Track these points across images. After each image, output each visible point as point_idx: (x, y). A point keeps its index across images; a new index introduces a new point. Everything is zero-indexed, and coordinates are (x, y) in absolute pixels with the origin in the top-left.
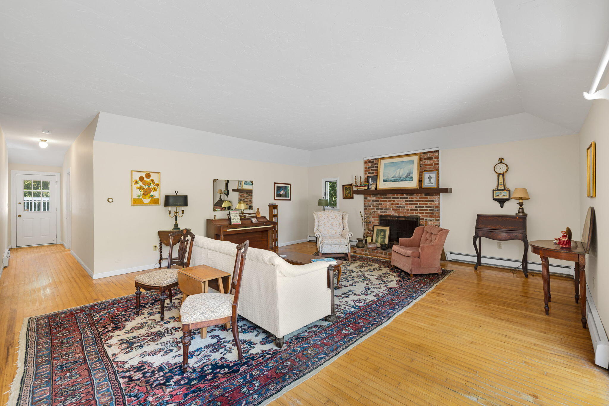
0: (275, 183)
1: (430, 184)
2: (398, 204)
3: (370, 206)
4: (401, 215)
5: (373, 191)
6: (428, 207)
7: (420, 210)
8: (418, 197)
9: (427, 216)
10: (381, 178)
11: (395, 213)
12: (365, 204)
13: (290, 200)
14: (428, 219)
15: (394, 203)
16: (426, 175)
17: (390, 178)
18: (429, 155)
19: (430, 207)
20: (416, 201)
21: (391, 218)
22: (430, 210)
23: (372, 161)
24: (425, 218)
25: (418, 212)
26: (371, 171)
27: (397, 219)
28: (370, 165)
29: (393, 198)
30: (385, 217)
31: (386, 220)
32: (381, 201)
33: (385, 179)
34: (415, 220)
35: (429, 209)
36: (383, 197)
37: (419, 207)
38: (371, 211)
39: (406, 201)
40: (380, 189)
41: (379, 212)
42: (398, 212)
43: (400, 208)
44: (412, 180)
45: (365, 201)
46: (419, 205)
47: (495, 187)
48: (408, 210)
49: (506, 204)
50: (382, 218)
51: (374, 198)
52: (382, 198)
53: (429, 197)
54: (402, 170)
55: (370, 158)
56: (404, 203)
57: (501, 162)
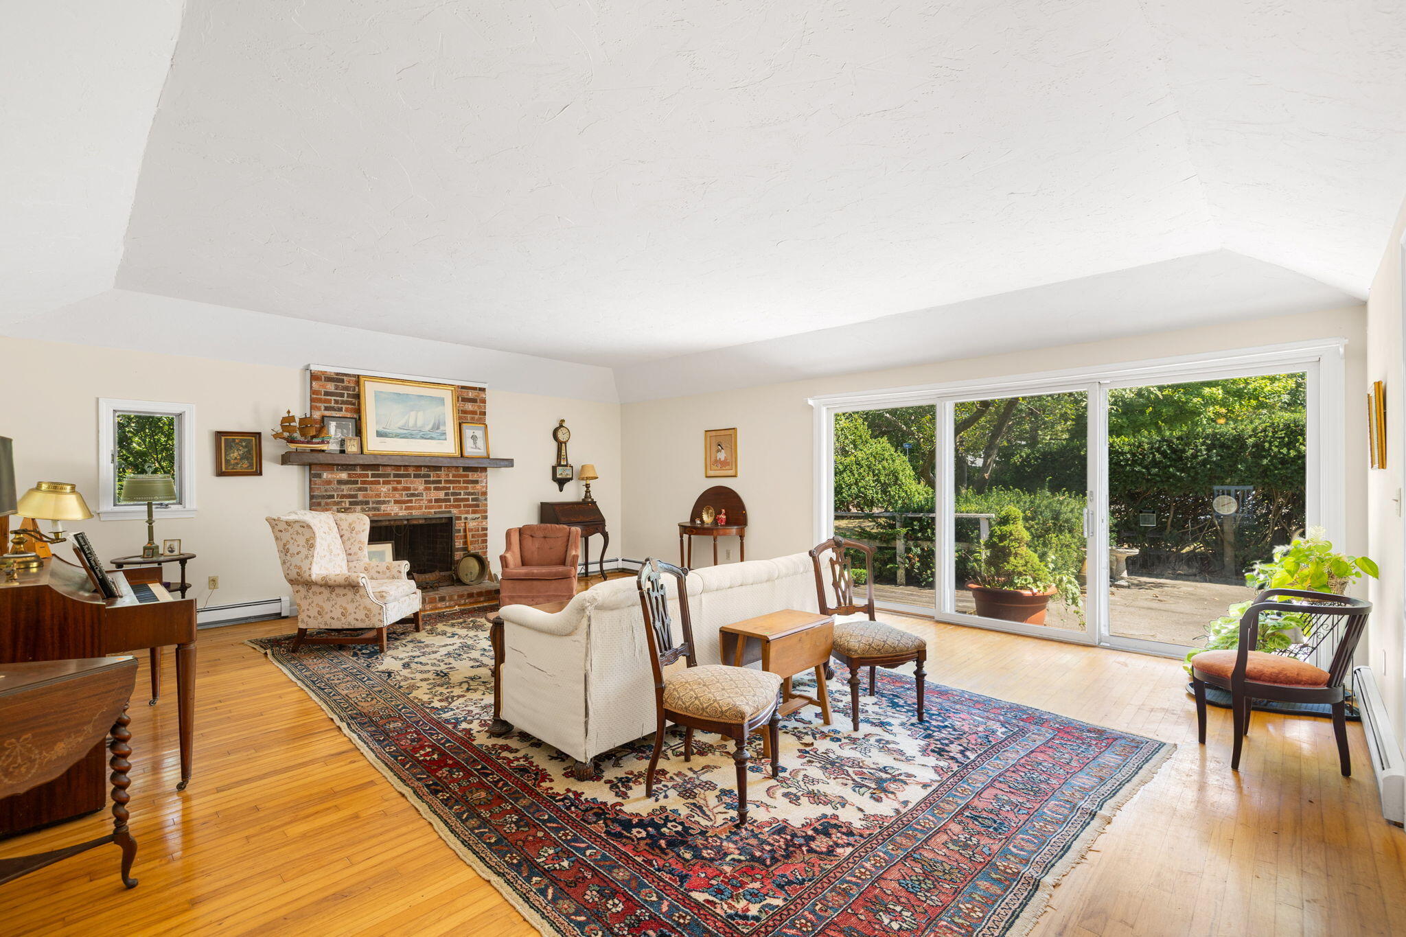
1: (475, 450)
2: (408, 489)
3: (332, 497)
4: (415, 513)
6: (469, 494)
7: (456, 500)
8: (451, 475)
9: (467, 512)
10: (371, 425)
11: (401, 509)
12: (312, 490)
14: (470, 516)
16: (468, 432)
17: (393, 428)
18: (471, 394)
19: (472, 494)
20: (447, 482)
21: (392, 523)
22: (473, 500)
23: (337, 379)
24: (463, 516)
25: (450, 506)
26: (333, 405)
27: (405, 522)
28: (331, 387)
29: (396, 475)
30: (377, 521)
31: (380, 527)
32: (364, 482)
33: (380, 429)
34: (444, 521)
35: (470, 497)
36: (370, 473)
37: (453, 494)
39: (426, 482)
40: (369, 454)
42: (407, 508)
43: (414, 499)
44: (446, 439)
45: (312, 483)
46: (452, 491)
47: (554, 462)
48: (430, 501)
49: (566, 486)
51: (343, 476)
52: (366, 476)
53: (470, 473)
54: (420, 414)
55: (332, 370)
56: (421, 487)
57: (562, 426)
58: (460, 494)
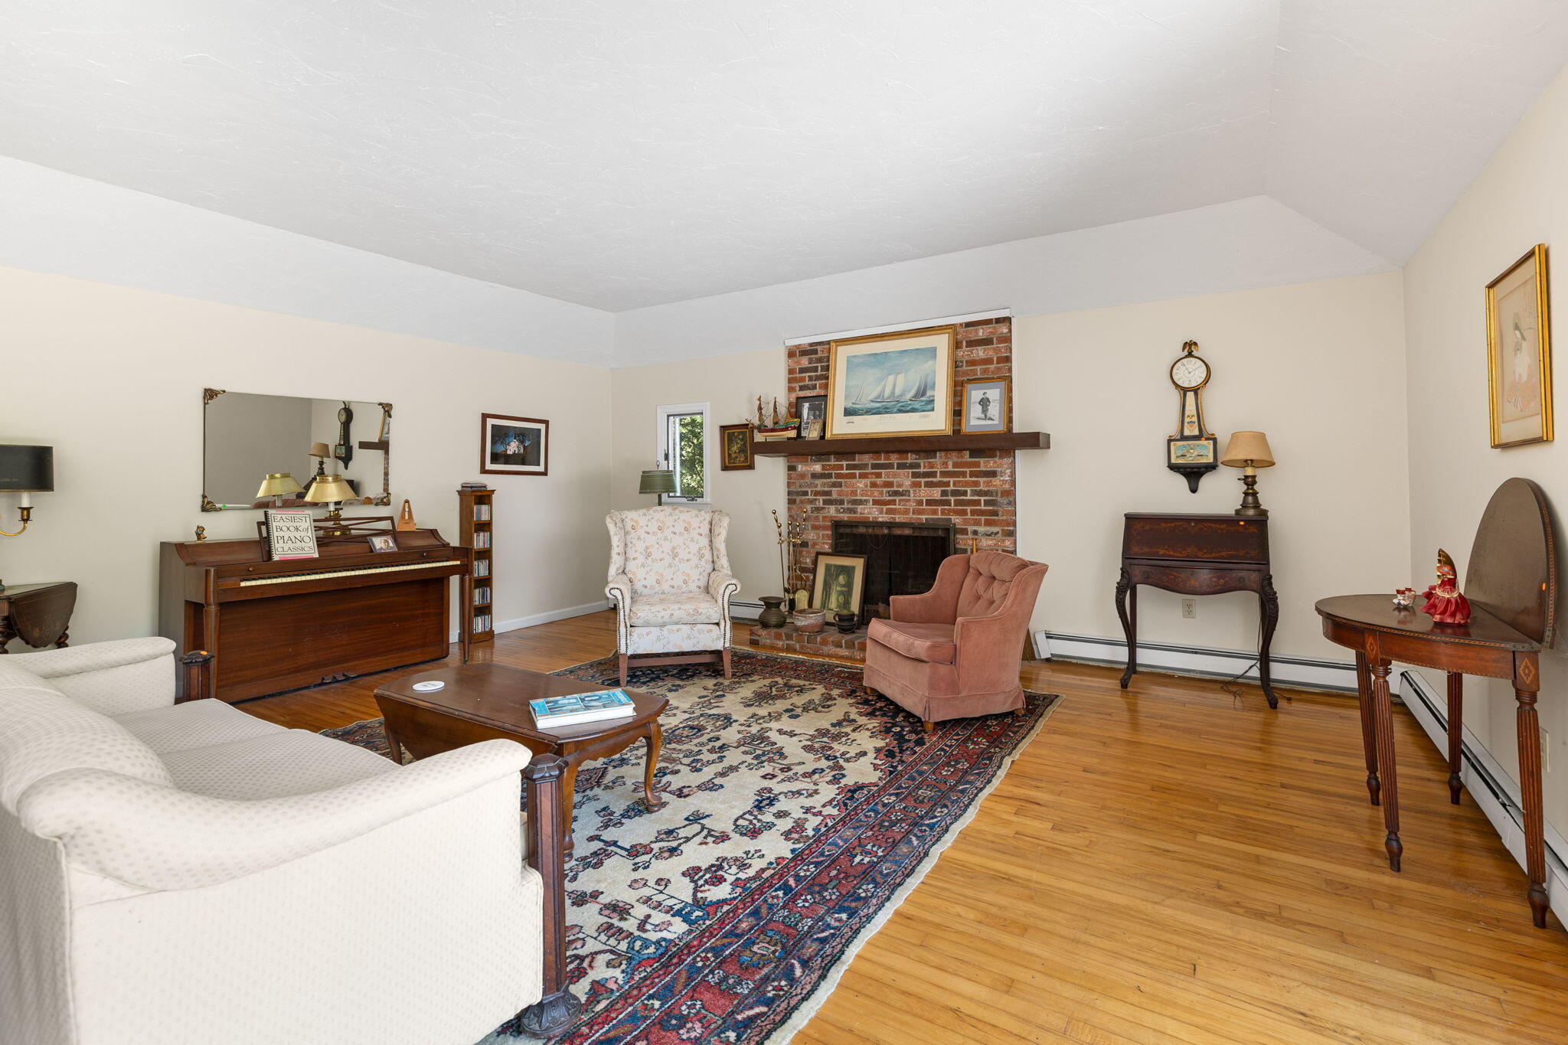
0: (485, 416)
1: (984, 423)
2: (889, 484)
3: (805, 493)
4: (899, 518)
5: (812, 443)
6: (980, 493)
7: (957, 503)
8: (950, 463)
9: (977, 523)
10: (838, 402)
11: (881, 513)
12: (789, 486)
13: (545, 473)
14: (981, 529)
15: (879, 481)
16: (975, 394)
17: (865, 403)
18: (981, 333)
19: (986, 493)
20: (944, 474)
21: (870, 530)
22: (987, 503)
23: (810, 351)
24: (970, 529)
25: (949, 510)
26: (807, 382)
27: (886, 531)
28: (805, 362)
29: (875, 466)
30: (852, 526)
31: (854, 535)
32: (838, 476)
33: (850, 405)
34: (940, 533)
35: (982, 499)
36: (845, 463)
37: (954, 493)
38: (809, 507)
39: (915, 475)
40: (836, 438)
41: (832, 511)
42: (889, 511)
43: (897, 498)
44: (933, 410)
45: (789, 477)
46: (952, 487)
47: (1173, 430)
48: (920, 503)
49: (1206, 482)
50: (842, 530)
51: (817, 468)
52: (841, 467)
53: (982, 461)
54: (901, 378)
55: (805, 341)
56: (907, 482)
57: (1190, 355)
58: (965, 493)
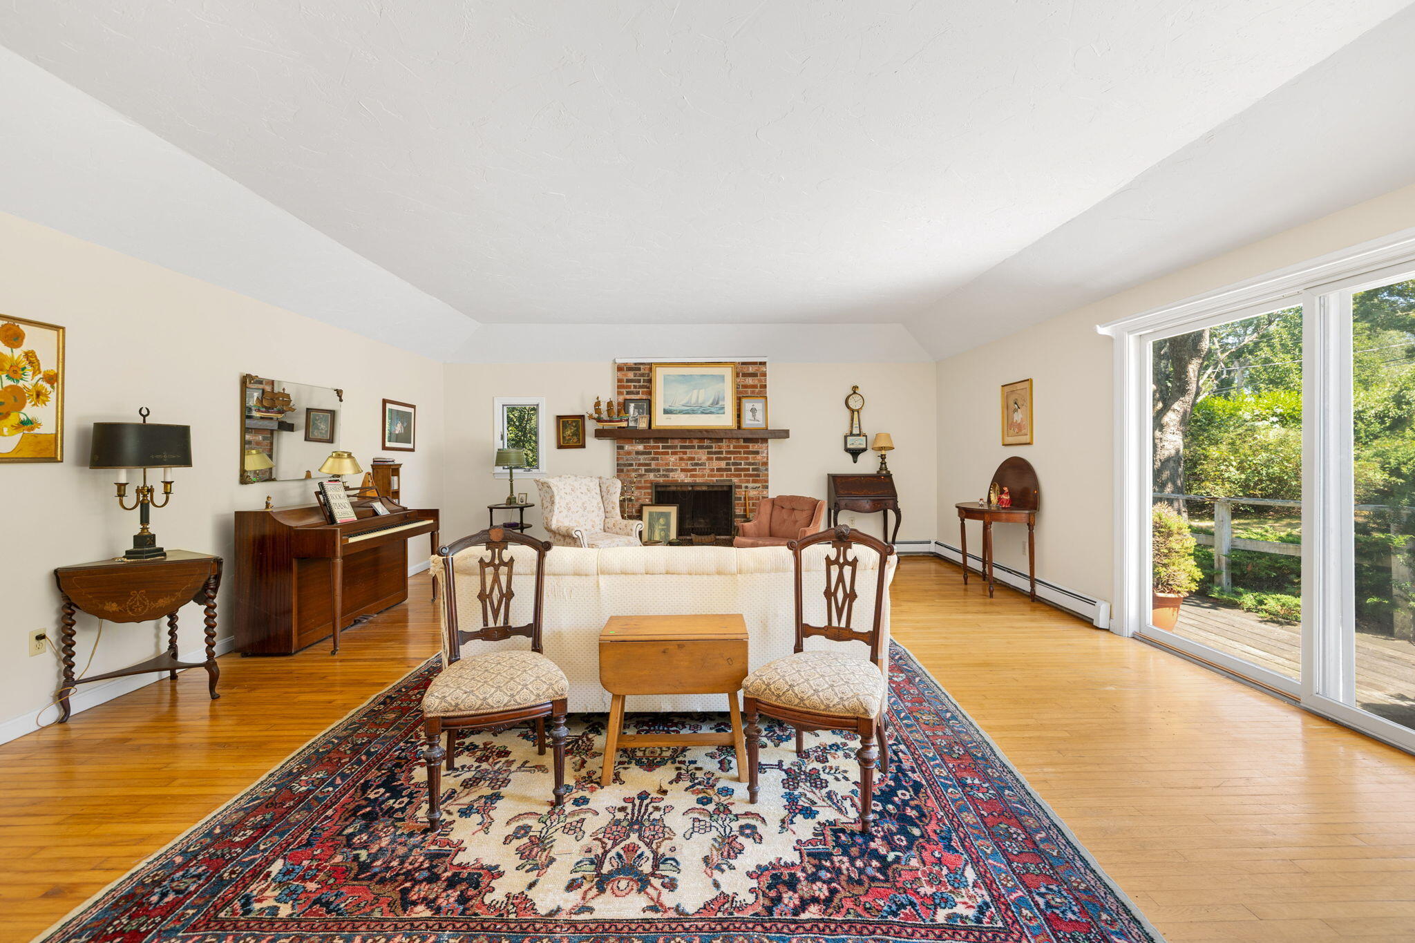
0: (385, 402)
1: (753, 422)
2: (692, 459)
3: (631, 465)
4: (698, 480)
5: (643, 431)
6: (749, 464)
7: (736, 470)
8: (732, 446)
9: (748, 481)
10: (659, 405)
11: (687, 477)
12: (618, 459)
13: (413, 450)
14: (750, 485)
15: (685, 456)
16: (747, 405)
17: (677, 407)
18: (751, 369)
19: (753, 464)
20: (728, 452)
21: (679, 488)
22: (753, 470)
23: (635, 368)
24: (744, 485)
25: (731, 475)
26: (632, 389)
27: (690, 489)
28: (631, 375)
30: (666, 486)
31: (669, 492)
32: (656, 453)
33: (667, 407)
34: (725, 489)
35: (751, 467)
36: (661, 445)
37: (734, 464)
38: (633, 474)
39: (709, 453)
40: (659, 428)
41: (651, 476)
42: (692, 476)
43: (697, 468)
44: (724, 413)
45: (618, 454)
46: (732, 461)
47: (846, 430)
48: (712, 470)
49: (861, 457)
50: (659, 489)
51: (640, 447)
52: (658, 447)
53: (751, 445)
54: (702, 391)
55: (631, 361)
56: (704, 457)
57: (855, 393)
58: (741, 464)
